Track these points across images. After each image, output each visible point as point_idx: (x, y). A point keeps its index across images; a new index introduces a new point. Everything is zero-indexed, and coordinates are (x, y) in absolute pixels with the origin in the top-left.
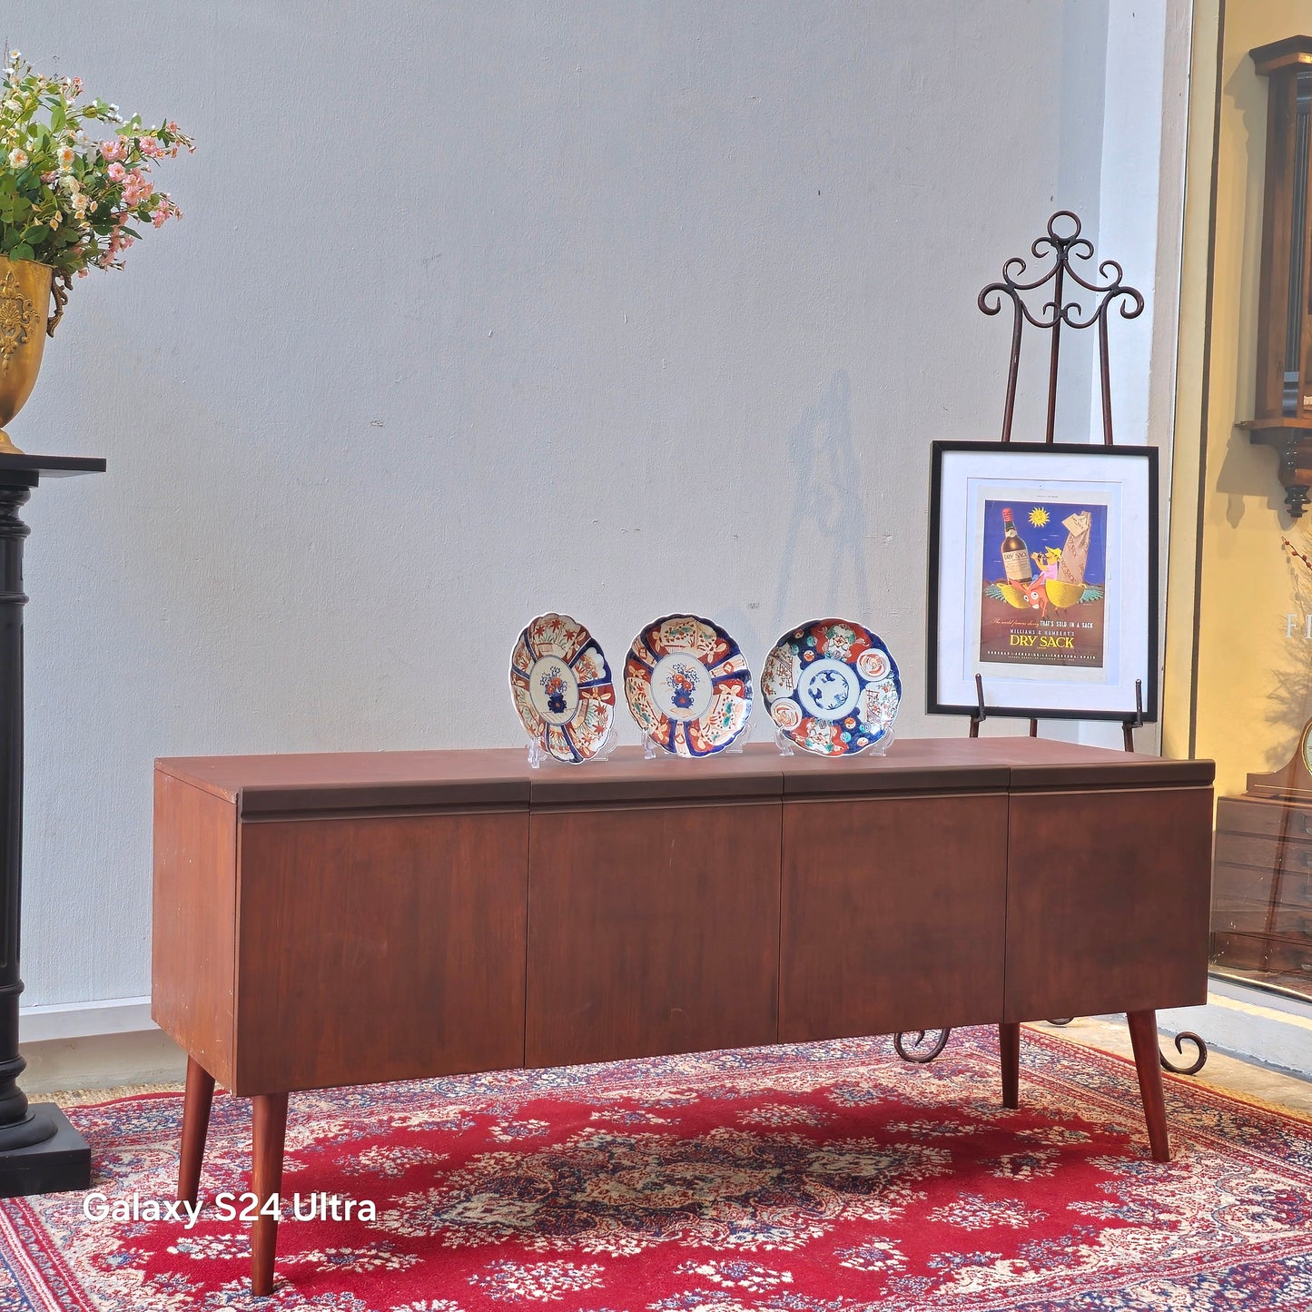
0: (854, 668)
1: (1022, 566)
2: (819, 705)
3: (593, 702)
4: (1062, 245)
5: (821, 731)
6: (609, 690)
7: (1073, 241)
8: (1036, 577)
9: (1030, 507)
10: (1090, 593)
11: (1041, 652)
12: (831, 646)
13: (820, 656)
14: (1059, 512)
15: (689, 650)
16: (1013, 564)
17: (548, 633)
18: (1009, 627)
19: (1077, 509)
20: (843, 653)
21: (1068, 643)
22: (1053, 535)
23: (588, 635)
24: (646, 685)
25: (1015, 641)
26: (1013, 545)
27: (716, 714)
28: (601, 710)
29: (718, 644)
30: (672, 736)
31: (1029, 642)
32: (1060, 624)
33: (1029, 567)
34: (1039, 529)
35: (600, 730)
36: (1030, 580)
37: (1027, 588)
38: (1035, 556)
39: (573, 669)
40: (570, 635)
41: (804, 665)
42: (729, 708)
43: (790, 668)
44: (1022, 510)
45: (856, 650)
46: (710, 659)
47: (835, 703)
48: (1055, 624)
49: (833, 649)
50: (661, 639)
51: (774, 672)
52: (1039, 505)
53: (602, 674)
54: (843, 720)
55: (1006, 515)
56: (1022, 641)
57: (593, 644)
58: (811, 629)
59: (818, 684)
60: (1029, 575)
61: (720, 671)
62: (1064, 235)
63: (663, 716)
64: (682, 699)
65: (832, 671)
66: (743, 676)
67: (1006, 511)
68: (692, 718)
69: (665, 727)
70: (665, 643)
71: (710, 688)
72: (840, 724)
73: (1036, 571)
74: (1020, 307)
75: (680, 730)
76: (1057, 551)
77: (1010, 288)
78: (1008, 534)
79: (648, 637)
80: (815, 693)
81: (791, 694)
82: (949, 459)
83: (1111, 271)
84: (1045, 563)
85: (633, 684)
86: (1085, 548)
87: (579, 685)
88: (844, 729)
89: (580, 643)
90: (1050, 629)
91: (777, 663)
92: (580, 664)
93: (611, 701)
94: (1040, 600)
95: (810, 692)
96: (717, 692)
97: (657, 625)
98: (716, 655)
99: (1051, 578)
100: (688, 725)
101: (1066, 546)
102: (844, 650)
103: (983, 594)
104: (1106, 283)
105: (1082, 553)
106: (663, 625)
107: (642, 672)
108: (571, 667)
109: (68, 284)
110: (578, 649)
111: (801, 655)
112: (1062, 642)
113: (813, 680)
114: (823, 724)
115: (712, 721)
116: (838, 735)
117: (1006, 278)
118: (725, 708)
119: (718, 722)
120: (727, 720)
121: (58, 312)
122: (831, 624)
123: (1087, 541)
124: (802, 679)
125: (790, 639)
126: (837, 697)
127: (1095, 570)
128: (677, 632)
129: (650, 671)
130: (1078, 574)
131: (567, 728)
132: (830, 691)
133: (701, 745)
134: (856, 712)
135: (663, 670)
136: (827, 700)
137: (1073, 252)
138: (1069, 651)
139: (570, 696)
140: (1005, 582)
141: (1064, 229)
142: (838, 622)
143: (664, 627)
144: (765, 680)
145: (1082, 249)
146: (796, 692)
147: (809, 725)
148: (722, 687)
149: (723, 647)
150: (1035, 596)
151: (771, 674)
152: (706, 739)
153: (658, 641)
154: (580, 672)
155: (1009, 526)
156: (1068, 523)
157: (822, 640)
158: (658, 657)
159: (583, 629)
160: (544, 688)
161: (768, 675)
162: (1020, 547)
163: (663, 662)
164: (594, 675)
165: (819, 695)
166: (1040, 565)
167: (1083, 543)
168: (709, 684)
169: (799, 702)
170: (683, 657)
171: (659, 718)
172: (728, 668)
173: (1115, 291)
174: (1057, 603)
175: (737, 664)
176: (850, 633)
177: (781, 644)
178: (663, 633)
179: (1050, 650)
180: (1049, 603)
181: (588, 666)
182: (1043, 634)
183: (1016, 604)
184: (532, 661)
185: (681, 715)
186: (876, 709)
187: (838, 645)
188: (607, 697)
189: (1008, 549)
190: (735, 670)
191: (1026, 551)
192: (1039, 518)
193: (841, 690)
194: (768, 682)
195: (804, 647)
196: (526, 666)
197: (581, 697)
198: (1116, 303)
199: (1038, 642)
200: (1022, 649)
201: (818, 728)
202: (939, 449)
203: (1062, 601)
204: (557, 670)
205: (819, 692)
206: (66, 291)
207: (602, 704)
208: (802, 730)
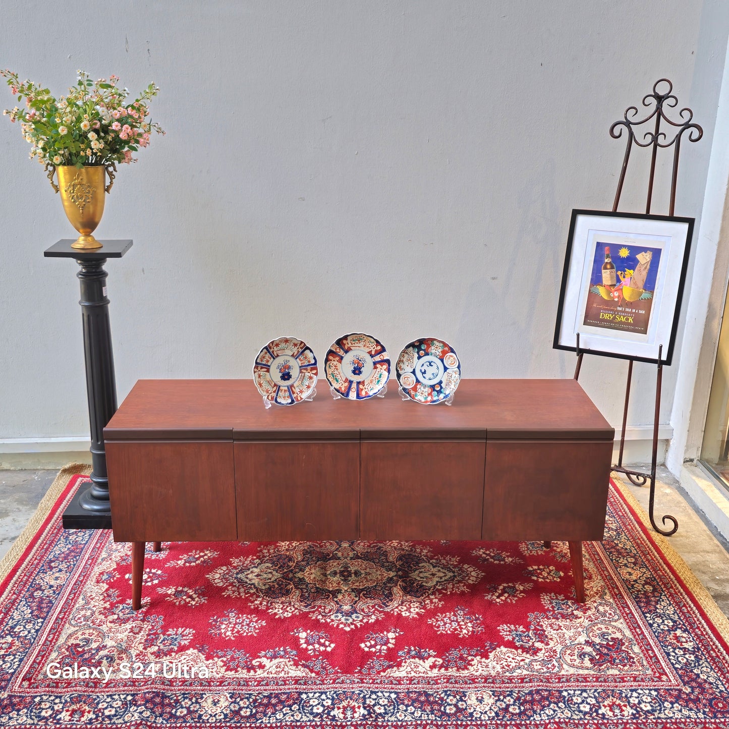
0: (442, 361)
1: (612, 277)
2: (424, 377)
3: (307, 374)
4: (660, 99)
5: (424, 390)
6: (316, 369)
7: (667, 97)
8: (618, 284)
9: (620, 246)
10: (645, 295)
11: (616, 323)
12: (433, 350)
13: (427, 354)
14: (635, 250)
15: (362, 348)
16: (607, 276)
17: (283, 345)
18: (601, 309)
19: (645, 250)
20: (438, 353)
21: (631, 320)
22: (631, 263)
23: (305, 345)
24: (339, 365)
25: (603, 316)
26: (608, 266)
27: (374, 378)
28: (311, 378)
29: (377, 346)
30: (349, 388)
31: (610, 317)
32: (627, 310)
33: (615, 279)
34: (624, 258)
35: (308, 387)
36: (614, 285)
37: (613, 289)
38: (619, 273)
39: (298, 359)
40: (295, 345)
41: (419, 358)
42: (380, 377)
43: (413, 358)
44: (616, 248)
45: (444, 353)
46: (373, 353)
47: (432, 377)
48: (625, 309)
49: (433, 351)
50: (348, 344)
51: (404, 360)
52: (625, 246)
53: (313, 361)
54: (434, 385)
55: (607, 251)
56: (606, 317)
57: (308, 348)
58: (422, 342)
59: (425, 367)
60: (614, 283)
61: (377, 358)
62: (661, 93)
63: (347, 379)
64: (357, 371)
65: (432, 362)
66: (388, 362)
67: (607, 248)
68: (361, 380)
69: (346, 384)
70: (350, 345)
71: (372, 366)
72: (433, 387)
73: (619, 280)
74: (631, 135)
75: (354, 385)
76: (632, 271)
77: (628, 124)
78: (606, 260)
79: (340, 343)
80: (423, 371)
81: (412, 371)
82: (581, 219)
83: (686, 114)
84: (624, 277)
85: (331, 364)
86: (647, 271)
87: (300, 367)
88: (434, 390)
89: (301, 348)
90: (622, 311)
91: (406, 356)
92: (302, 357)
93: (316, 374)
94: (619, 297)
95: (421, 371)
96: (375, 368)
97: (346, 337)
98: (376, 351)
99: (626, 285)
100: (358, 383)
101: (636, 270)
102: (439, 352)
103: (590, 290)
104: (683, 121)
105: (644, 274)
106: (348, 338)
107: (338, 358)
108: (296, 359)
109: (115, 170)
110: (300, 350)
111: (418, 353)
112: (627, 319)
113: (423, 365)
114: (425, 386)
115: (371, 381)
116: (431, 392)
117: (626, 118)
118: (379, 376)
119: (374, 382)
120: (378, 381)
121: (111, 183)
122: (432, 340)
123: (648, 267)
124: (418, 364)
125: (412, 345)
126: (433, 374)
127: (650, 284)
128: (357, 340)
129: (342, 358)
130: (641, 284)
131: (290, 388)
132: (430, 371)
133: (363, 393)
134: (441, 382)
135: (349, 358)
136: (427, 375)
137: (665, 103)
138: (630, 324)
139: (295, 372)
140: (602, 285)
141: (662, 90)
142: (435, 340)
143: (349, 338)
144: (399, 364)
145: (671, 101)
146: (414, 370)
147: (418, 386)
148: (378, 366)
149: (379, 348)
150: (616, 294)
151: (403, 361)
152: (366, 390)
153: (347, 345)
154: (301, 361)
155: (608, 257)
156: (639, 257)
157: (429, 346)
158: (346, 352)
159: (302, 342)
160: (279, 370)
161: (400, 361)
162: (612, 268)
163: (348, 354)
164: (309, 362)
165: (425, 372)
166: (621, 278)
167: (646, 268)
168: (372, 364)
169: (415, 375)
170: (360, 352)
171: (344, 380)
172: (382, 357)
173: (687, 126)
174: (627, 299)
175: (385, 356)
176: (442, 345)
177: (408, 347)
178: (349, 341)
179: (621, 322)
180: (623, 298)
181: (306, 358)
182: (618, 314)
183: (606, 297)
184: (272, 359)
185: (356, 378)
186: (450, 382)
187: (436, 350)
188: (314, 372)
189: (605, 268)
190: (385, 358)
191: (615, 270)
192: (624, 253)
193: (435, 371)
194: (401, 364)
195: (419, 349)
196: (268, 361)
197: (301, 372)
198: (687, 132)
199: (614, 318)
200: (606, 321)
201: (422, 388)
202: (576, 213)
203: (630, 298)
204: (288, 361)
205: (425, 371)
206: (114, 173)
207: (312, 375)
208: (415, 389)
